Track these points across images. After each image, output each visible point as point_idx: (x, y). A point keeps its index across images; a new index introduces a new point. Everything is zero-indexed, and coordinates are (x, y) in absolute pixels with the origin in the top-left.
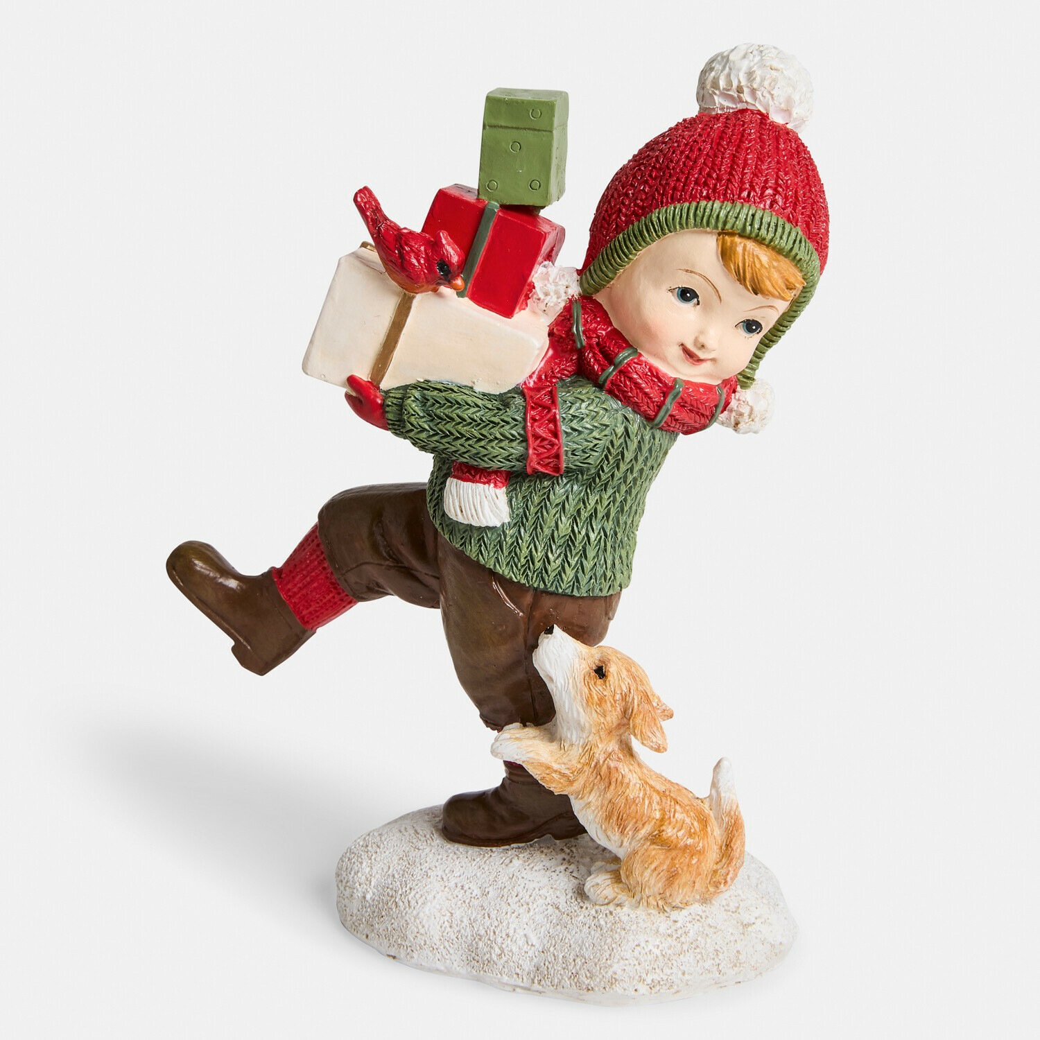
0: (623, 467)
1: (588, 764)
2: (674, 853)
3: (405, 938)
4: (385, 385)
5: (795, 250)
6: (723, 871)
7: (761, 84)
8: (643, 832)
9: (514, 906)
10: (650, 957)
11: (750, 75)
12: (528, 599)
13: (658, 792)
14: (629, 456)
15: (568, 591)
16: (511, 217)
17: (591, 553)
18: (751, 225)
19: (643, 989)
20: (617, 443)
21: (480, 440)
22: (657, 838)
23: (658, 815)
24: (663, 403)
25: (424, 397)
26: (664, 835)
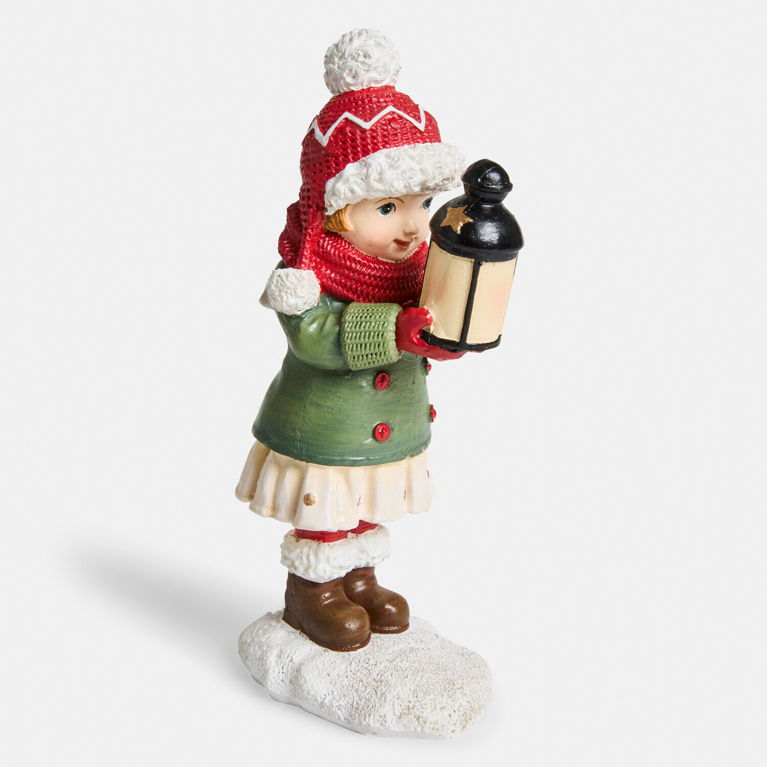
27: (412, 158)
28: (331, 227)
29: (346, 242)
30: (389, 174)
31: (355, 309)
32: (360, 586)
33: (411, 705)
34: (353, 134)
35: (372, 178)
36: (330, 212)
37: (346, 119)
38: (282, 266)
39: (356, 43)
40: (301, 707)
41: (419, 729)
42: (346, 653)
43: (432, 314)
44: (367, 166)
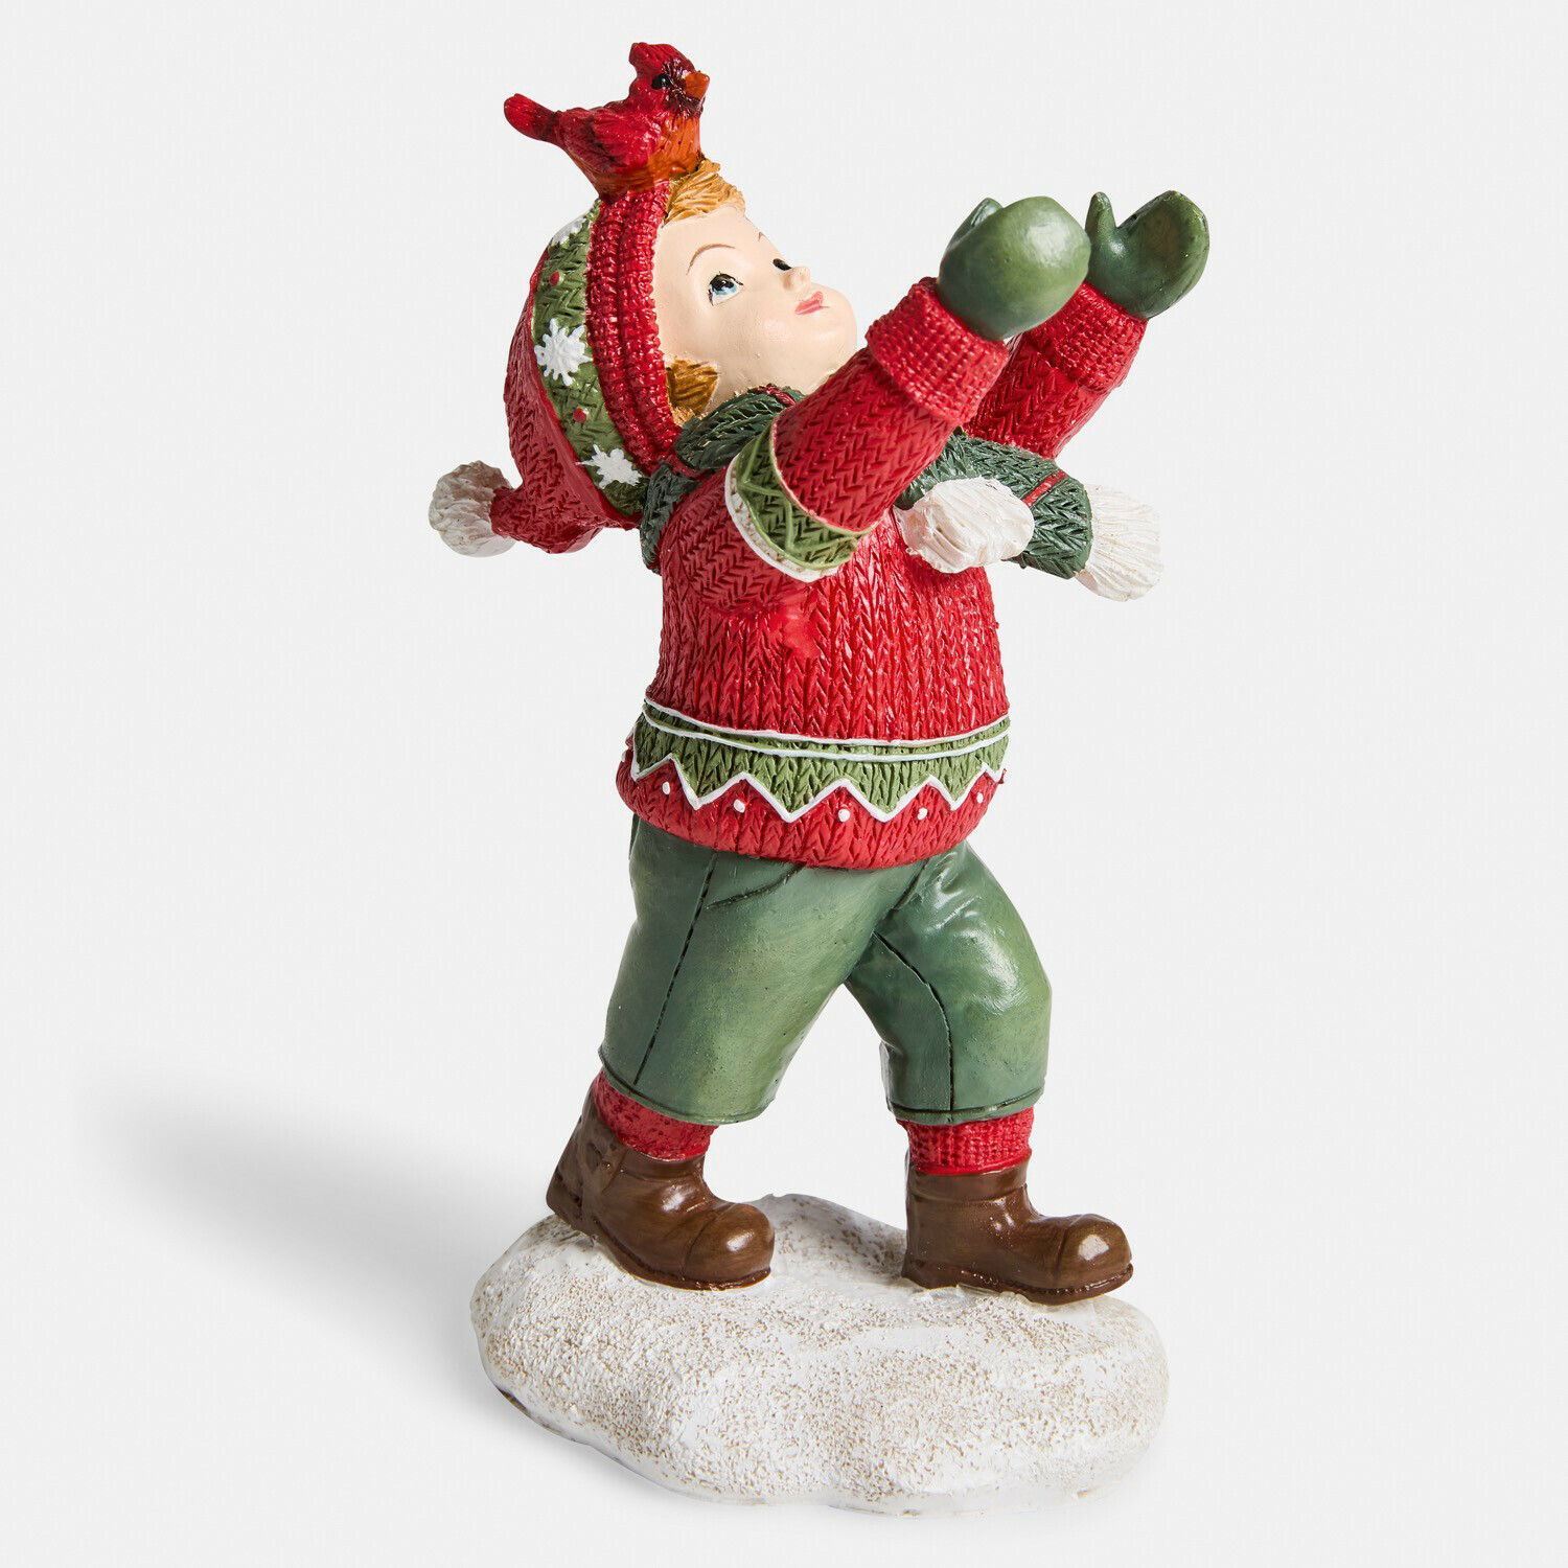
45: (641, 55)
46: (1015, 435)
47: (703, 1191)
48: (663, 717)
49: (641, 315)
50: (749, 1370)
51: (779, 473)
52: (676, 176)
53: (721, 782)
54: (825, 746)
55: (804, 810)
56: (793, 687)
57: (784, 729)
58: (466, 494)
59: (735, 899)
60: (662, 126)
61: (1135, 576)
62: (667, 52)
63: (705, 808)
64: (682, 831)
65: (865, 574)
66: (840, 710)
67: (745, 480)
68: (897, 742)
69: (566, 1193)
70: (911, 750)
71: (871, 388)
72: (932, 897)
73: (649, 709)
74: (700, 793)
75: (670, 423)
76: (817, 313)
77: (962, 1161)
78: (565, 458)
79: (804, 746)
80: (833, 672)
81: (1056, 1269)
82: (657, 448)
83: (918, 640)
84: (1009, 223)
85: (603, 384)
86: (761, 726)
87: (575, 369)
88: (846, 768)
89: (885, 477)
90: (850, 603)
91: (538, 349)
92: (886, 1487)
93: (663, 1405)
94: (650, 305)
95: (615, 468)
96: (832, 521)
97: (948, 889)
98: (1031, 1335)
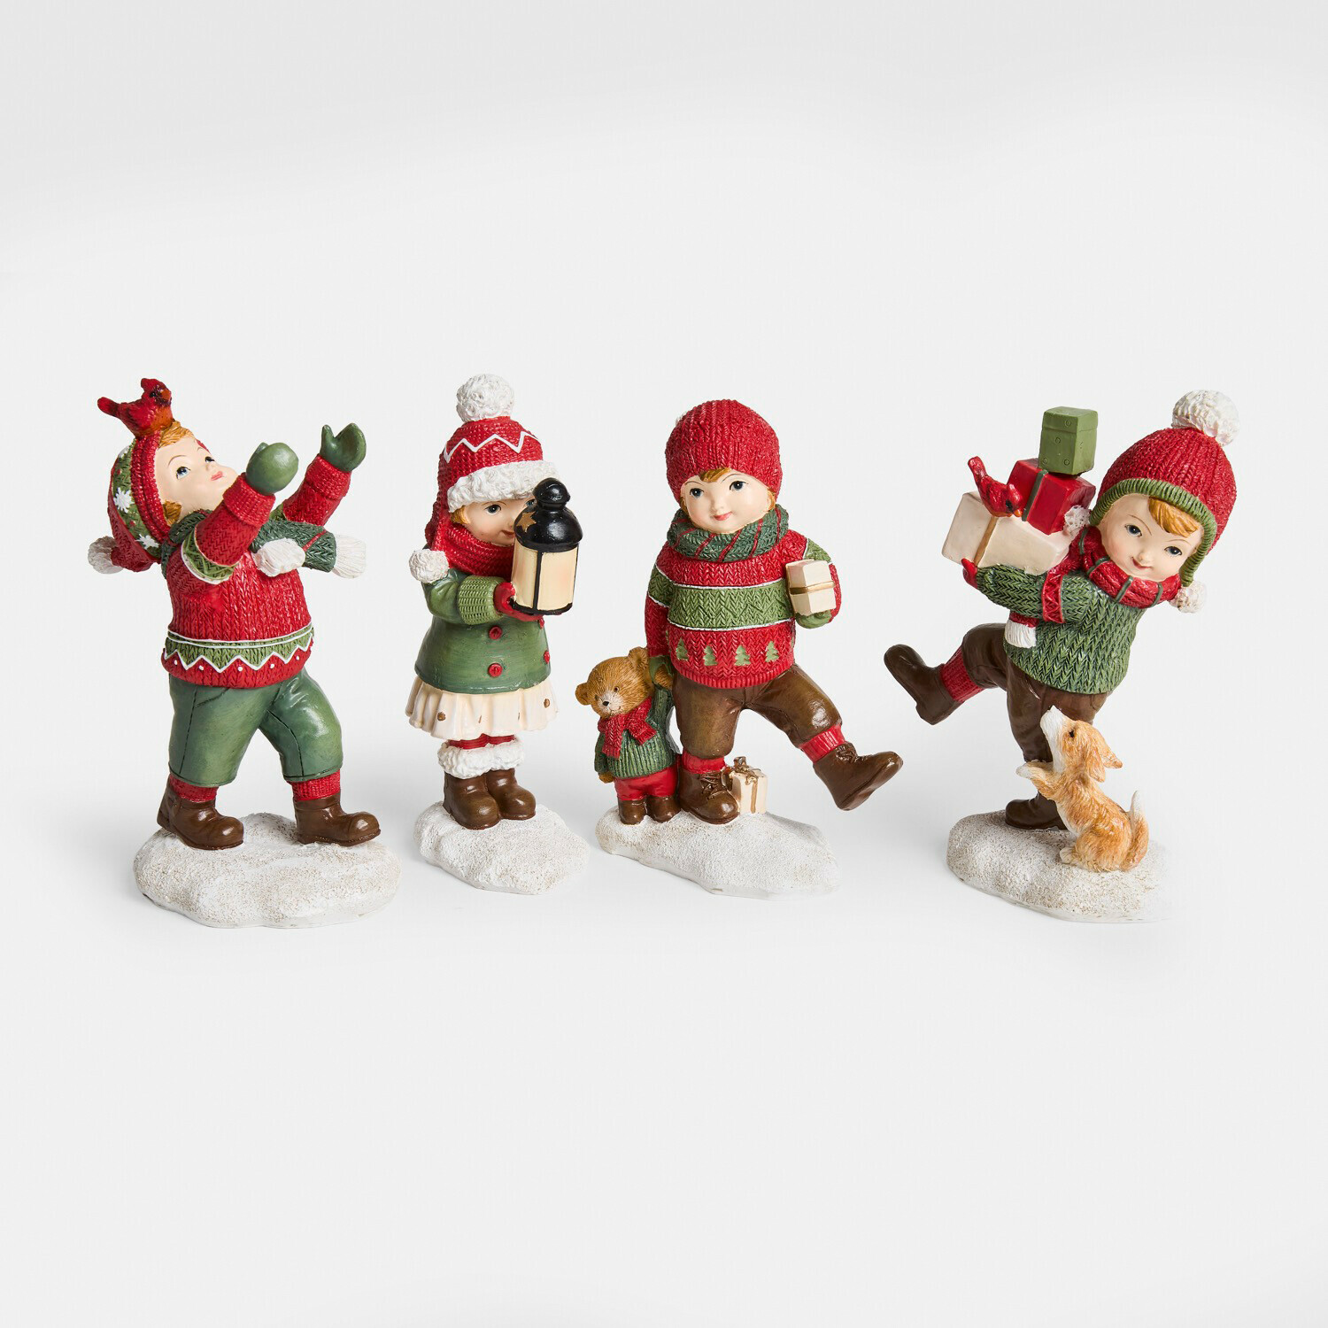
0: (1098, 623)
1: (1062, 784)
2: (1101, 839)
3: (966, 869)
4: (981, 564)
5: (1193, 509)
6: (1133, 854)
7: (1199, 414)
8: (1087, 825)
9: (1024, 859)
10: (1083, 894)
11: (1194, 408)
12: (1043, 691)
13: (1098, 804)
14: (1101, 617)
15: (1064, 688)
16: (1054, 480)
17: (1079, 669)
18: (1166, 493)
19: (1078, 911)
20: (1093, 609)
21: (1018, 600)
22: (1093, 830)
23: (1096, 816)
24: (1120, 588)
25: (995, 573)
26: (1097, 828)
27: (504, 474)
28: (455, 520)
29: (467, 531)
30: (486, 487)
31: (468, 581)
32: (502, 782)
33: (509, 868)
34: (466, 455)
35: (474, 489)
36: (452, 511)
37: (463, 443)
38: (426, 547)
39: (475, 386)
40: (441, 868)
41: (513, 886)
42: (476, 831)
43: (515, 587)
44: (472, 479)
45: (146, 383)
46: (305, 518)
47: (215, 812)
48: (173, 636)
49: (150, 486)
50: (229, 877)
51: (198, 547)
52: (163, 429)
53: (195, 659)
54: (231, 644)
55: (225, 668)
56: (216, 623)
57: (215, 638)
58: (101, 551)
59: (206, 702)
60: (154, 411)
61: (354, 570)
62: (154, 382)
63: (190, 669)
64: (182, 678)
65: (240, 579)
66: (235, 630)
67: (187, 549)
68: (257, 641)
69: (163, 818)
70: (264, 643)
71: (226, 515)
72: (288, 696)
73: (169, 633)
74: (187, 664)
75: (166, 525)
76: (219, 480)
77: (310, 795)
78: (130, 539)
79: (223, 644)
80: (231, 616)
81: (348, 833)
82: (163, 534)
83: (264, 601)
84: (266, 454)
85: (140, 512)
86: (206, 638)
87: (128, 507)
88: (239, 651)
89: (236, 546)
90: (235, 590)
91: (115, 499)
92: (281, 916)
93: (196, 892)
94: (154, 481)
95: (149, 542)
96: (219, 562)
97: (294, 693)
98: (339, 858)
